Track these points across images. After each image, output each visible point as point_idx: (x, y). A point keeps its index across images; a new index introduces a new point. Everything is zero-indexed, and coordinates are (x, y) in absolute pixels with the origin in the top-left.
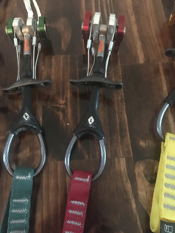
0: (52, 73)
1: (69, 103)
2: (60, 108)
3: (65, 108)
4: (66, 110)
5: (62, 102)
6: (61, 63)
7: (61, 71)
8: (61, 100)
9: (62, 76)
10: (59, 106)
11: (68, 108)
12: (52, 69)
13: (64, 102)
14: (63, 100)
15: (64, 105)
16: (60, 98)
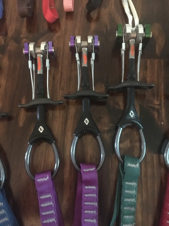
0: (147, 75)
1: (163, 105)
2: (155, 108)
3: (160, 108)
4: (160, 111)
5: (156, 102)
6: (156, 67)
7: (156, 74)
8: (156, 101)
9: (156, 79)
10: (154, 106)
11: (162, 109)
12: (148, 72)
13: (158, 103)
14: (157, 101)
15: (158, 106)
16: (155, 99)
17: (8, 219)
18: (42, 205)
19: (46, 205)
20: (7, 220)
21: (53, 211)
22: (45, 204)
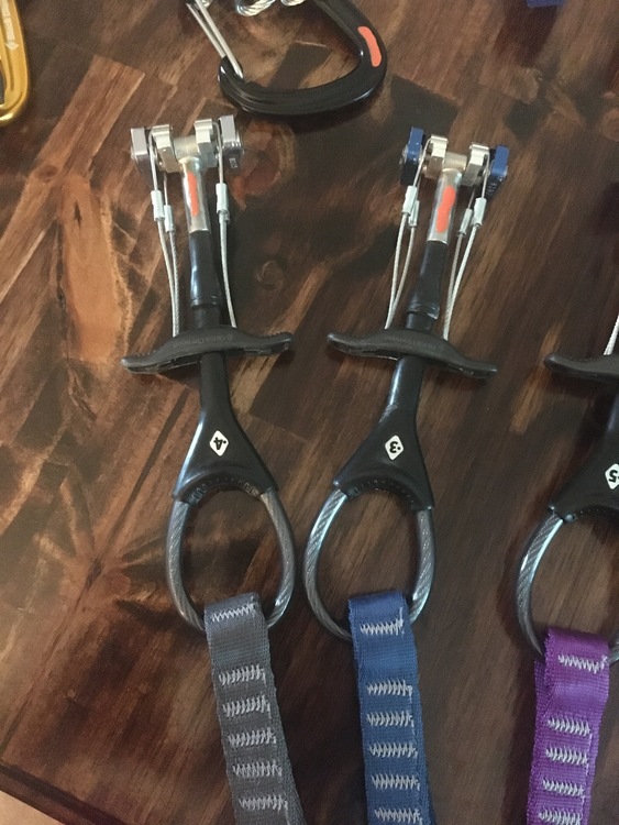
17: (416, 753)
18: (551, 755)
19: (564, 758)
20: (412, 755)
21: (581, 790)
22: (561, 755)
